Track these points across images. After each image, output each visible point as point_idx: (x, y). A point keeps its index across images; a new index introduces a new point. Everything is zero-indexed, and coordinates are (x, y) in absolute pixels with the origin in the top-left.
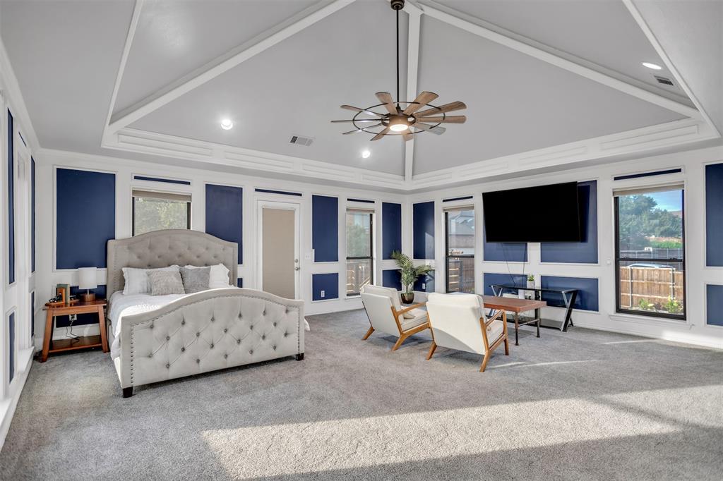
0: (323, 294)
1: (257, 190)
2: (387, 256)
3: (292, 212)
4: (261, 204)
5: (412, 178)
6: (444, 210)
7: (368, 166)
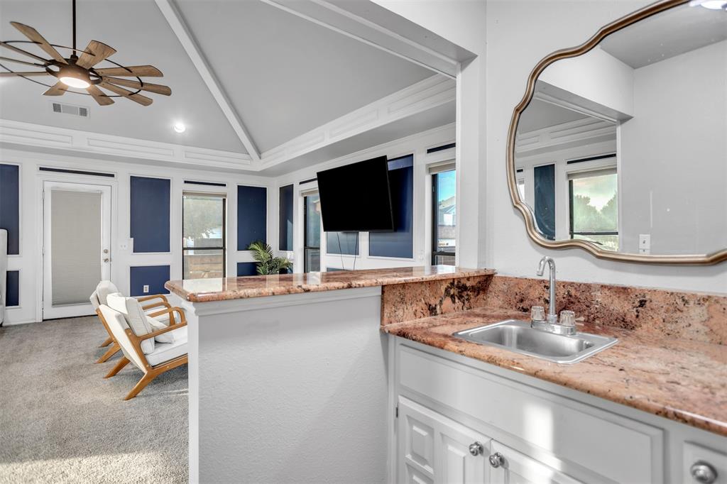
0: (146, 288)
1: (41, 169)
2: (243, 246)
3: (98, 195)
4: (49, 185)
5: (260, 158)
6: (303, 194)
7: (185, 142)
